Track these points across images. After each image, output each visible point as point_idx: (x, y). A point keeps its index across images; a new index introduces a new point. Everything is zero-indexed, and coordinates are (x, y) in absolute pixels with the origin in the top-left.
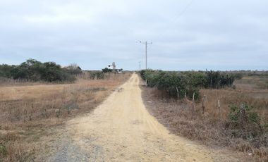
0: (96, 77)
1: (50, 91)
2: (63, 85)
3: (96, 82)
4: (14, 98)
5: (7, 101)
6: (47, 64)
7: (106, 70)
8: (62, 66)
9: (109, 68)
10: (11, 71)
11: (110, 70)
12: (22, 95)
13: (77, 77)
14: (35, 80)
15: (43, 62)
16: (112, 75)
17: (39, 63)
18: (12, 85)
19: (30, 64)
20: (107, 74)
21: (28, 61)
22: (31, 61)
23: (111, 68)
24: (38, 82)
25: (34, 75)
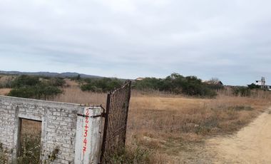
0: (240, 94)
1: (190, 104)
2: (204, 100)
3: (240, 100)
4: (159, 109)
5: (153, 110)
6: (189, 78)
7: (252, 87)
8: (203, 81)
9: (257, 84)
10: (158, 84)
11: (258, 87)
12: (165, 106)
13: (218, 92)
14: (177, 93)
15: (185, 76)
16: (261, 92)
17: (181, 77)
18: (158, 96)
19: (174, 78)
20: (254, 91)
21: (172, 75)
22: (175, 75)
23: (259, 84)
24: (179, 95)
25: (177, 88)
